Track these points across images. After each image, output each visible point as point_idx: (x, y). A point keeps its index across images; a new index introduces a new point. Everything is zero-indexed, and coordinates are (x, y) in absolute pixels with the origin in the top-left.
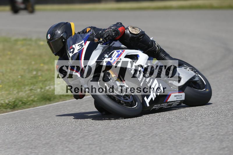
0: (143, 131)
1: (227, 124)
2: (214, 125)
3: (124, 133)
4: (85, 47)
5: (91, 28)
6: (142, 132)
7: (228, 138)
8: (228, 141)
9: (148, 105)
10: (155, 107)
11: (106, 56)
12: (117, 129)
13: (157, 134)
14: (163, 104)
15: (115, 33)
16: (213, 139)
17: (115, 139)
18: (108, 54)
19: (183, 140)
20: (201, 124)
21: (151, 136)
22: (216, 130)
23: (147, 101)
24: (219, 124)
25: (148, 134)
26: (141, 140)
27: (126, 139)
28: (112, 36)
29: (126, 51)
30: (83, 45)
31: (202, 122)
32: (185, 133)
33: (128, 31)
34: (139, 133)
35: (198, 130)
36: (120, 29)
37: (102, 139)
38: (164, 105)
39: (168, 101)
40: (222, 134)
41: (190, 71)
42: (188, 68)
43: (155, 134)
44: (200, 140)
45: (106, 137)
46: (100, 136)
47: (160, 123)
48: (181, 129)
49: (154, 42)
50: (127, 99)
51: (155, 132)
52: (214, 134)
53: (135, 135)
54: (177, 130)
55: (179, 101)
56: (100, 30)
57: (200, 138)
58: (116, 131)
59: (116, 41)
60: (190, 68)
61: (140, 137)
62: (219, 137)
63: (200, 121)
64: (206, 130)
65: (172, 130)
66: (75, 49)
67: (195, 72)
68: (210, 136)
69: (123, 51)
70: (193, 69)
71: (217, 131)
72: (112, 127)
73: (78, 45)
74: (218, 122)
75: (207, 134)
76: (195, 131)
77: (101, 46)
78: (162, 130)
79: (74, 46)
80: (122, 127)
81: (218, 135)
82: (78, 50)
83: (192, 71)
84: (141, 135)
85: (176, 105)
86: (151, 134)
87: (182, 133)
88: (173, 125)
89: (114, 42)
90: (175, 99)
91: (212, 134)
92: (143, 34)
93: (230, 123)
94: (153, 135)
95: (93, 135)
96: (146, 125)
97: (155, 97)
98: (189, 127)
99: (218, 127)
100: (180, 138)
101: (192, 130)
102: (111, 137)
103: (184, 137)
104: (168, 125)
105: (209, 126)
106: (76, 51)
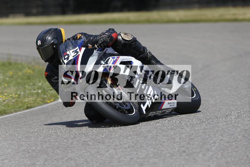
0: (57, 155)
1: (147, 146)
2: (132, 148)
3: (36, 157)
4: (81, 53)
5: (82, 34)
6: (55, 156)
7: (148, 161)
8: (149, 164)
9: (144, 112)
11: (103, 62)
12: (29, 153)
13: (72, 158)
15: (109, 39)
16: (132, 163)
17: (26, 164)
18: (104, 61)
19: (101, 164)
20: (119, 147)
21: (66, 160)
22: (135, 153)
23: (144, 108)
24: (139, 146)
25: (63, 158)
26: (54, 164)
27: (38, 163)
28: (107, 43)
29: (121, 57)
30: (78, 52)
31: (121, 144)
32: (102, 157)
33: (120, 37)
34: (52, 157)
35: (116, 153)
36: (113, 35)
37: (12, 164)
38: (159, 113)
40: (142, 157)
43: (70, 158)
44: (119, 164)
45: (17, 162)
46: (10, 161)
47: (75, 146)
48: (98, 152)
49: (146, 48)
51: (70, 155)
52: (133, 157)
53: (48, 160)
54: (94, 153)
55: (172, 109)
56: (92, 36)
57: (119, 162)
58: (27, 155)
59: (109, 47)
61: (53, 162)
62: (138, 160)
63: (118, 143)
64: (125, 153)
65: (88, 154)
66: (70, 55)
68: (129, 159)
69: (118, 58)
71: (137, 154)
72: (24, 151)
73: (73, 52)
74: (137, 144)
75: (125, 158)
76: (113, 154)
77: (96, 52)
78: (77, 154)
79: (68, 53)
80: (33, 150)
81: (138, 158)
82: (73, 57)
84: (55, 159)
85: (168, 113)
86: (66, 158)
87: (99, 157)
88: (89, 149)
89: (106, 48)
90: (168, 106)
91: (131, 158)
92: (134, 40)
93: (150, 145)
94: (68, 159)
95: (2, 160)
96: (60, 148)
97: (151, 104)
98: (106, 150)
99: (137, 149)
100: (97, 162)
101: (110, 153)
102: (22, 162)
103: (101, 161)
104: (84, 148)
105: (128, 149)
106: (71, 58)
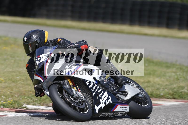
10: (103, 114)
14: (110, 113)
39: (115, 111)
41: (136, 88)
42: (135, 86)
50: (80, 106)
60: (136, 86)
67: (140, 90)
70: (139, 87)
83: (138, 89)
